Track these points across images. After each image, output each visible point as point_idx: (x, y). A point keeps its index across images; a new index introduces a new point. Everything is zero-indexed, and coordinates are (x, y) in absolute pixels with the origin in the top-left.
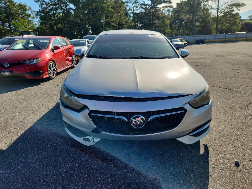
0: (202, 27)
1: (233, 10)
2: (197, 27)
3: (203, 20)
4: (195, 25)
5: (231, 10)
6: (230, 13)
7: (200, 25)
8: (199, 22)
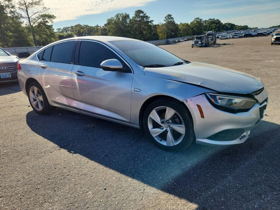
0: (16, 37)
1: (47, 22)
2: (11, 37)
3: (15, 30)
4: (7, 36)
5: (45, 21)
6: (44, 23)
7: (13, 36)
8: (11, 32)
